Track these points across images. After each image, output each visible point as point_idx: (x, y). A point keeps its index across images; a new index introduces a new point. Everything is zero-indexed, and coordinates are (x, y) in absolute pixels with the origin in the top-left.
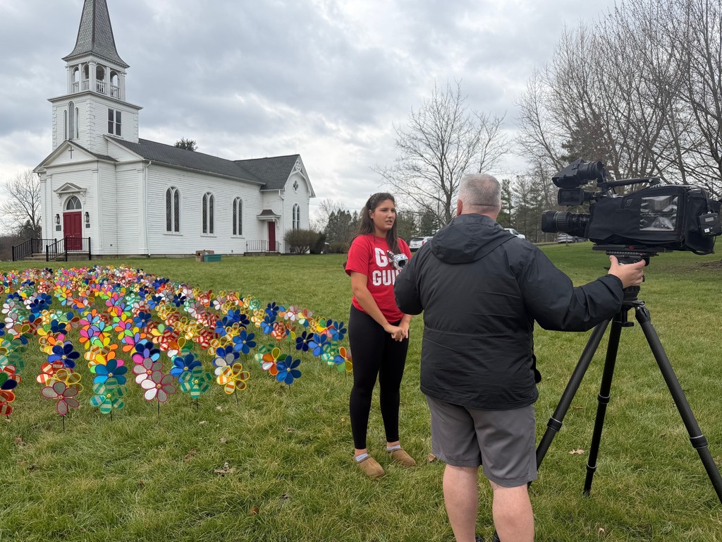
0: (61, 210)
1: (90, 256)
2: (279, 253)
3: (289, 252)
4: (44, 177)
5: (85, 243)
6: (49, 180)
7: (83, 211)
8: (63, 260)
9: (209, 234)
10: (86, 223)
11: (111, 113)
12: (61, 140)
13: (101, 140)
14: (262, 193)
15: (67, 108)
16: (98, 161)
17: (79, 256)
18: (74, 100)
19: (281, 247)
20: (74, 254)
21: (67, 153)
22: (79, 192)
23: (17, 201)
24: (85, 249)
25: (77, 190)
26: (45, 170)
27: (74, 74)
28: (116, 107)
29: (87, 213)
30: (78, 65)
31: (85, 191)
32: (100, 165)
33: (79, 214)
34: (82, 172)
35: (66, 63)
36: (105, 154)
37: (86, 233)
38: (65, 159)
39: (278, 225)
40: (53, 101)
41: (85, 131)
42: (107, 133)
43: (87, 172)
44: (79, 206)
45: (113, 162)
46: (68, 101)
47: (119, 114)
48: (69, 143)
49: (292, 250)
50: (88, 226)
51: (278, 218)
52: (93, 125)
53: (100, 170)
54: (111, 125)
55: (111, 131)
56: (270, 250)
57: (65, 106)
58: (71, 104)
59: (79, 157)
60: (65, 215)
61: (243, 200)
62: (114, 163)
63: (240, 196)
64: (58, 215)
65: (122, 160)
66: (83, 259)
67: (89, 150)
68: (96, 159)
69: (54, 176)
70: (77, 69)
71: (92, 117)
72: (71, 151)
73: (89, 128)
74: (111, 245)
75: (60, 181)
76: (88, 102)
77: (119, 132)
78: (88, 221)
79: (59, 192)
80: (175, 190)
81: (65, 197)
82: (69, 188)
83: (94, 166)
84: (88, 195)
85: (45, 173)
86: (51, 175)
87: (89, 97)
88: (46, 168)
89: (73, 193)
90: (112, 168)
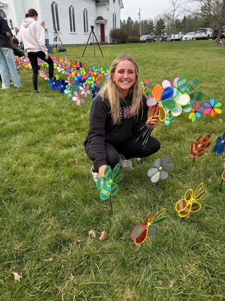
2: (107, 43)
3: (112, 42)
7: (8, 19)
9: (73, 32)
14: (97, 6)
19: (108, 39)
22: (3, 7)
25: (2, 5)
29: (10, 20)
31: (7, 6)
39: (106, 26)
44: (5, 16)
49: (113, 41)
50: (12, 28)
51: (106, 21)
56: (102, 41)
61: (88, 10)
63: (86, 8)
78: (11, 25)
80: (55, 4)
84: (9, 8)
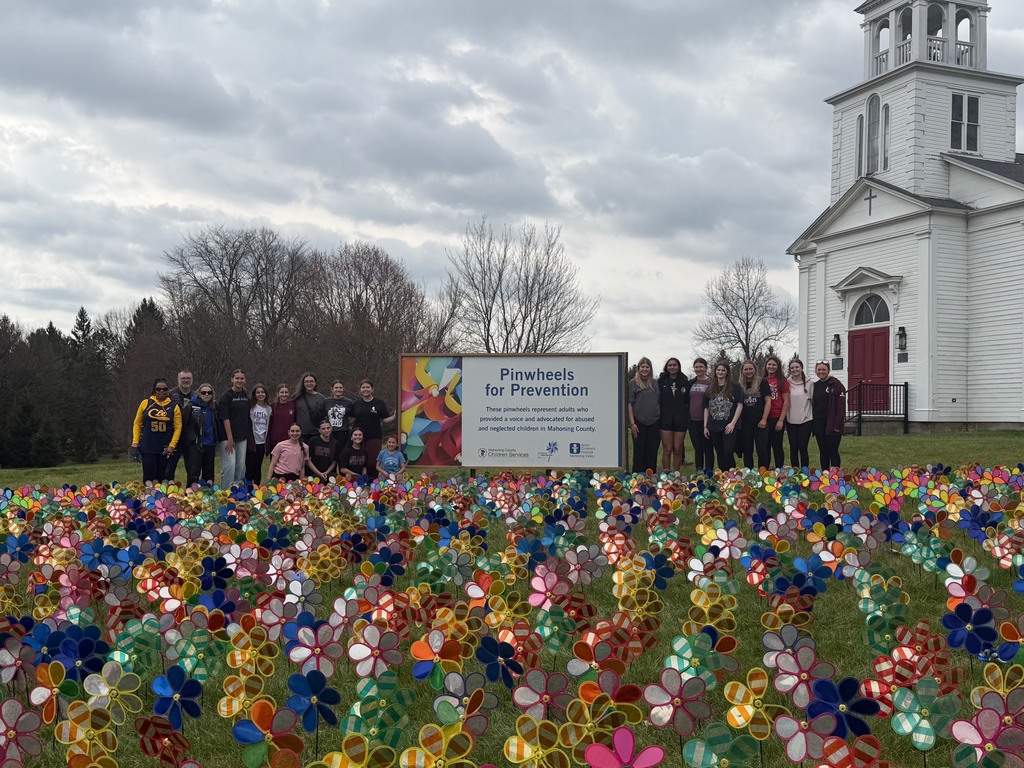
0: (843, 326)
1: (906, 424)
4: (810, 260)
5: (896, 396)
6: (821, 266)
7: (894, 324)
8: (853, 433)
10: (898, 351)
11: (957, 100)
12: (849, 180)
13: (935, 167)
15: (864, 111)
16: (930, 214)
17: (885, 425)
18: (879, 91)
20: (875, 420)
21: (864, 204)
22: (886, 285)
23: (722, 317)
24: (896, 407)
25: (882, 281)
26: (814, 245)
27: (878, 37)
28: (967, 88)
29: (902, 329)
30: (887, 15)
31: (898, 282)
32: (935, 220)
33: (884, 333)
34: (892, 242)
35: (861, 18)
36: (944, 196)
37: (897, 373)
38: (857, 218)
40: (834, 101)
41: (902, 152)
42: (947, 148)
43: (905, 240)
44: (884, 315)
45: (962, 212)
46: (866, 95)
47: (973, 103)
48: (868, 184)
50: (903, 358)
52: (920, 134)
53: (935, 232)
54: (956, 129)
55: (956, 142)
57: (860, 107)
58: (874, 100)
59: (886, 208)
60: (852, 336)
62: (966, 214)
64: (837, 336)
65: (983, 204)
66: (892, 431)
67: (911, 191)
68: (927, 207)
69: (833, 256)
70: (886, 25)
71: (921, 118)
72: (870, 198)
73: (912, 142)
74: (954, 400)
75: (843, 264)
76: (913, 85)
77: (972, 143)
78: (903, 347)
79: (842, 287)
81: (854, 300)
82: (863, 277)
83: (923, 224)
84: (905, 290)
85: (813, 251)
86: (826, 255)
87: (914, 75)
88: (817, 242)
89: (871, 287)
90: (959, 224)
